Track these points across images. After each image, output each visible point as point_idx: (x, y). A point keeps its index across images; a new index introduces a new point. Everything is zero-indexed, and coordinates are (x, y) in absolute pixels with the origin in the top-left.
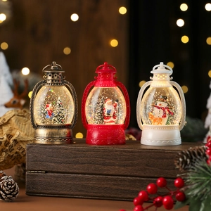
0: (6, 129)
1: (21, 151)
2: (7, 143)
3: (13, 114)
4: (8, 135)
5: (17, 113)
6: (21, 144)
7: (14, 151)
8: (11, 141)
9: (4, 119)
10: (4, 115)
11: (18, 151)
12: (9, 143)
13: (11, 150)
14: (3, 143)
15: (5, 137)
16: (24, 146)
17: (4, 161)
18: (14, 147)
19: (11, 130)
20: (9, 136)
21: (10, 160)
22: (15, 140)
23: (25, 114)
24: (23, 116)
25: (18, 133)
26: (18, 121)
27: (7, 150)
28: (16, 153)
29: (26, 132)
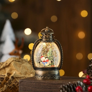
0: (7, 70)
1: (16, 84)
2: (7, 79)
3: (12, 60)
5: (15, 59)
6: (17, 79)
7: (12, 84)
8: (10, 78)
9: (7, 63)
10: (7, 61)
11: (14, 84)
12: (9, 78)
13: (10, 83)
14: (5, 79)
15: (6, 75)
16: (18, 81)
17: (5, 90)
18: (12, 82)
19: (11, 70)
20: (9, 74)
21: (9, 90)
22: (12, 77)
23: (20, 60)
24: (19, 61)
25: (14, 72)
26: (16, 65)
27: (7, 83)
28: (13, 85)
29: (20, 71)
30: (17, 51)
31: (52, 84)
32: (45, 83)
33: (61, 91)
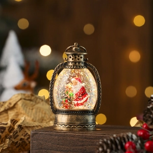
0: (11, 114)
1: (26, 138)
2: (11, 129)
3: (20, 97)
4: (12, 121)
5: (23, 97)
6: (27, 130)
7: (19, 138)
8: (16, 127)
9: (10, 104)
10: (10, 99)
11: (23, 137)
12: (13, 129)
13: (15, 136)
14: (7, 129)
15: (9, 123)
16: (30, 132)
17: (8, 148)
18: (18, 134)
19: (17, 115)
20: (14, 121)
21: (15, 147)
22: (20, 126)
23: (33, 98)
24: (31, 100)
25: (23, 118)
26: (25, 105)
27: (11, 137)
28: (21, 139)
29: (32, 117)
30: (27, 82)
31: (86, 138)
32: (73, 136)
33: (100, 149)
